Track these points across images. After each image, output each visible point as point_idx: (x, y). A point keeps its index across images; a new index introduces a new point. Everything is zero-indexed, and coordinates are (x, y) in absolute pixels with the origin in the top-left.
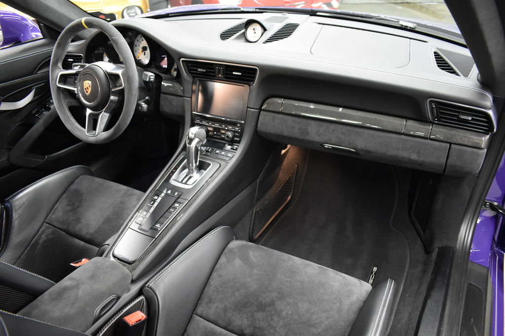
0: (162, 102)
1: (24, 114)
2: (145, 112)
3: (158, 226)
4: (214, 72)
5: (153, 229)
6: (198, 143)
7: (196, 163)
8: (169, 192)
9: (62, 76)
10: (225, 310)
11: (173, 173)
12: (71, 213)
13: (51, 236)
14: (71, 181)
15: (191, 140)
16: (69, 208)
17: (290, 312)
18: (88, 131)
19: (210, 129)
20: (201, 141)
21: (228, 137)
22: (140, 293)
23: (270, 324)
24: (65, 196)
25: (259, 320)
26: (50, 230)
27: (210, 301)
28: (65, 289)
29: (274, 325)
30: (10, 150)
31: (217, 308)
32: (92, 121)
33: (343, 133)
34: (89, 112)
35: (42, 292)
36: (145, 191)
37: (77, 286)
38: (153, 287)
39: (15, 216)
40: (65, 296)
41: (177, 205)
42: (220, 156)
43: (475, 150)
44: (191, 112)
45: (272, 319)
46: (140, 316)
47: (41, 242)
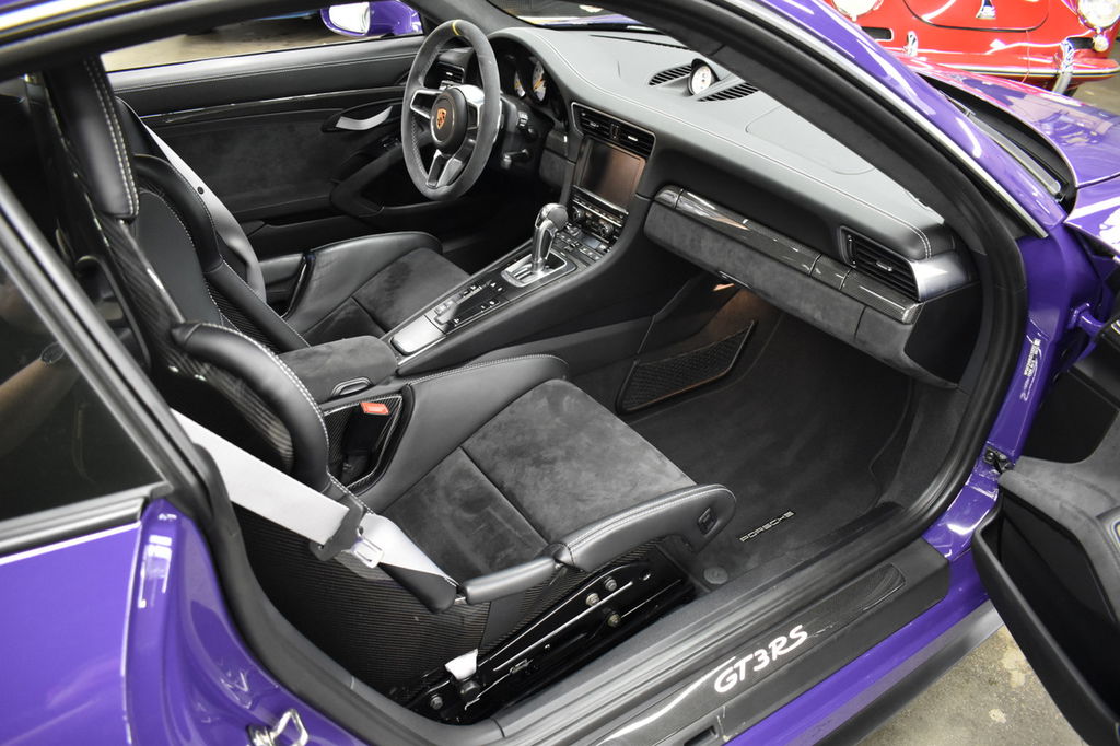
0: (543, 163)
1: (368, 140)
2: (504, 170)
3: (456, 321)
4: (608, 131)
5: (450, 324)
6: (551, 227)
7: (543, 256)
8: (493, 285)
9: (420, 96)
10: (496, 452)
11: (512, 263)
12: (387, 293)
13: (350, 316)
14: (405, 251)
15: (542, 220)
16: (387, 285)
17: (566, 478)
18: (429, 181)
19: (589, 215)
20: (555, 225)
21: (604, 231)
22: (400, 392)
23: (535, 485)
24: (388, 268)
25: (527, 476)
26: (353, 308)
27: (484, 437)
28: (315, 353)
29: (541, 487)
30: (336, 184)
31: (488, 447)
32: (439, 168)
33: (740, 259)
34: (438, 153)
35: (291, 350)
36: (471, 274)
37: (329, 355)
38: (415, 389)
39: (316, 274)
40: (312, 359)
41: (492, 303)
42: (584, 258)
43: (894, 322)
44: (572, 183)
45: (542, 479)
46: (381, 409)
47: (337, 319)
